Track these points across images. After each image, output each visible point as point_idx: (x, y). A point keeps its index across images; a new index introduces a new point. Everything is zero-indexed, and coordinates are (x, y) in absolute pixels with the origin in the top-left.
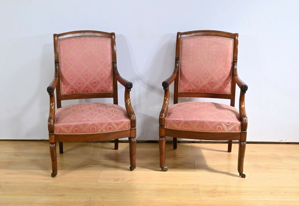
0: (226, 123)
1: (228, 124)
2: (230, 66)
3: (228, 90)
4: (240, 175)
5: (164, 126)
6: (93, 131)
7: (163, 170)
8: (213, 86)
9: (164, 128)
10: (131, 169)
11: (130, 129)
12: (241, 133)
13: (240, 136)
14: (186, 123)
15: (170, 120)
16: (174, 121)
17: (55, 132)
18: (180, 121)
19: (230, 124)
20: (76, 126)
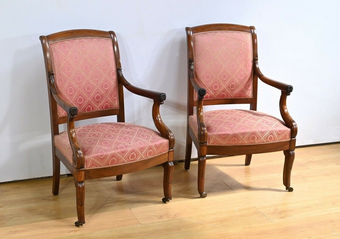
0: (278, 131)
1: (279, 133)
2: (251, 64)
3: (249, 94)
4: (287, 189)
5: (206, 143)
6: (132, 159)
7: (202, 196)
8: (233, 90)
9: (206, 145)
10: (165, 201)
11: (168, 151)
12: (290, 141)
13: (289, 145)
14: (235, 136)
15: (214, 135)
16: (219, 135)
17: (85, 167)
18: (227, 135)
19: (281, 132)
20: (113, 156)
